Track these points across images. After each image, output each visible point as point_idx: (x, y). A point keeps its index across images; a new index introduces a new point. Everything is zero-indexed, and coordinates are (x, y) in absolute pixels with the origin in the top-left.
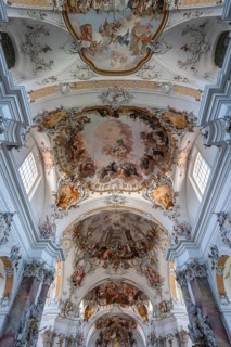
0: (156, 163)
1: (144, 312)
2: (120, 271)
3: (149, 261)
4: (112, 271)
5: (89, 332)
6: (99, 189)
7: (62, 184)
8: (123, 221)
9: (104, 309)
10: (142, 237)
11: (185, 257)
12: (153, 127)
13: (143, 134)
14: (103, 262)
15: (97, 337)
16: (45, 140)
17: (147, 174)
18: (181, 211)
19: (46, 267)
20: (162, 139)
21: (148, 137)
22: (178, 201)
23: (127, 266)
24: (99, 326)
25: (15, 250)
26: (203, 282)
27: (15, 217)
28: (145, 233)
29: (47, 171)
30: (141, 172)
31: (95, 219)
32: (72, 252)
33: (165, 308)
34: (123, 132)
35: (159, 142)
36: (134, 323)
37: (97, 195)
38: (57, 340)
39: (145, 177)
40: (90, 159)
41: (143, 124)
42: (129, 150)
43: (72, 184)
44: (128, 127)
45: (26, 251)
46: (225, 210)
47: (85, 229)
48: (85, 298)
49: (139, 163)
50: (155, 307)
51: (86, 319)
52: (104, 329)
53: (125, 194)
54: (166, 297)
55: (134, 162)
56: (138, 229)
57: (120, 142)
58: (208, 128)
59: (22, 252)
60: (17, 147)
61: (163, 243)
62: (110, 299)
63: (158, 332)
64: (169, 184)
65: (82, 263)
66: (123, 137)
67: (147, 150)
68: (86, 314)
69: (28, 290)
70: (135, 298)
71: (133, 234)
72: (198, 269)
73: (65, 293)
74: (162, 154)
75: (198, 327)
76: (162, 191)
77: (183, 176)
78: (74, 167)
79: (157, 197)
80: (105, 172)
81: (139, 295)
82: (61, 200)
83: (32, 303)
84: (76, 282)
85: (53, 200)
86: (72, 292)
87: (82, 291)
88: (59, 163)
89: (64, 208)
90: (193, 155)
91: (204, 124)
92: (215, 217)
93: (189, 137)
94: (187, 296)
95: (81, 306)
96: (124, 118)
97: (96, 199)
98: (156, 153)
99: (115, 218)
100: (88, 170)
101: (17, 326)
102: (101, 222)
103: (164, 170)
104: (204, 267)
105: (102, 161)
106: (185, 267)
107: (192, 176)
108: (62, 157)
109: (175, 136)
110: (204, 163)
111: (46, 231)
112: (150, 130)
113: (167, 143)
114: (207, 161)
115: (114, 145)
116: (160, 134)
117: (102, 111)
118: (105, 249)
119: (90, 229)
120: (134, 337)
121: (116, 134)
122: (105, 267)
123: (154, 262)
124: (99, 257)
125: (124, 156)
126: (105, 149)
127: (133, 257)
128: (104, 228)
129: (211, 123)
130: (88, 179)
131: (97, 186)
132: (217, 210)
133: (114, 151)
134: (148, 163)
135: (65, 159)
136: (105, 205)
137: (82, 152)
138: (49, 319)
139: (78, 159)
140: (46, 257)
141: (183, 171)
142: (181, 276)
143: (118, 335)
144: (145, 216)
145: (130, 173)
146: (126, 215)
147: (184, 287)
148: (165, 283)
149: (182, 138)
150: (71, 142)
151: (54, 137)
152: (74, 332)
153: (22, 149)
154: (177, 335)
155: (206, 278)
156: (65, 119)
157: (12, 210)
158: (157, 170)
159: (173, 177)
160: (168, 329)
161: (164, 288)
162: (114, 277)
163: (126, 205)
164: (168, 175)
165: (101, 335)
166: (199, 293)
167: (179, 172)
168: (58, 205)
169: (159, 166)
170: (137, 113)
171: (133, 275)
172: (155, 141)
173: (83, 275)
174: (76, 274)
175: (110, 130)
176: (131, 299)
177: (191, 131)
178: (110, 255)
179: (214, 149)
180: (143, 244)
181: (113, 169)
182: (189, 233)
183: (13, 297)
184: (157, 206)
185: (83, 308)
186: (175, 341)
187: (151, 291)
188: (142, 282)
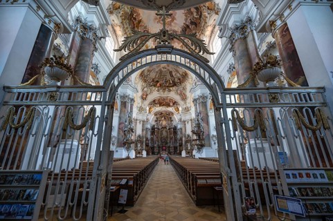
0: (191, 31)
1: (177, 110)
2: (166, 92)
3: (182, 89)
4: (162, 93)
5: (152, 118)
8: (168, 66)
9: (158, 109)
10: (179, 75)
11: (199, 92)
14: (157, 89)
15: (155, 119)
16: (114, 18)
19: (130, 97)
20: (197, 13)
23: (170, 91)
24: (156, 115)
26: (204, 104)
28: (181, 73)
29: (119, 40)
32: (140, 84)
33: (187, 110)
35: (195, 14)
36: (173, 114)
38: (138, 122)
40: (146, 27)
42: (173, 19)
47: (146, 71)
48: (149, 104)
49: (180, 29)
50: (183, 109)
51: (150, 112)
52: (158, 116)
54: (188, 106)
55: (176, 29)
56: (177, 71)
60: (104, 38)
61: (190, 80)
62: (161, 104)
63: (183, 119)
65: (145, 89)
67: (186, 20)
69: (125, 107)
70: (174, 104)
71: (174, 74)
72: (203, 98)
73: (139, 104)
74: (196, 25)
83: (128, 112)
84: (144, 98)
86: (142, 103)
87: (147, 102)
88: (125, 33)
90: (216, 30)
93: (215, 17)
94: (196, 108)
98: (192, 23)
101: (125, 120)
102: (155, 67)
104: (207, 97)
105: (155, 28)
106: (197, 97)
107: (212, 44)
108: (127, 28)
109: (206, 14)
113: (201, 16)
116: (197, 8)
118: (158, 82)
119: (148, 71)
120: (172, 119)
122: (158, 91)
123: (184, 89)
124: (155, 86)
125: (169, 24)
126: (156, 19)
127: (173, 86)
128: (157, 70)
131: (152, 47)
134: (186, 30)
135: (129, 29)
137: (140, 21)
138: (134, 115)
139: (138, 28)
140: (130, 92)
141: (208, 39)
142: (195, 101)
143: (165, 118)
147: (196, 105)
148: (189, 99)
149: (210, 17)
150: (132, 15)
152: (145, 118)
154: (191, 120)
155: (206, 102)
160: (187, 117)
161: (187, 101)
162: (163, 96)
165: (157, 118)
166: (201, 108)
171: (173, 95)
172: (192, 13)
173: (147, 95)
174: (143, 94)
176: (171, 104)
177: (217, 14)
178: (160, 85)
180: (179, 79)
183: (119, 110)
185: (148, 109)
186: (190, 122)
187: (181, 102)
188: (177, 98)
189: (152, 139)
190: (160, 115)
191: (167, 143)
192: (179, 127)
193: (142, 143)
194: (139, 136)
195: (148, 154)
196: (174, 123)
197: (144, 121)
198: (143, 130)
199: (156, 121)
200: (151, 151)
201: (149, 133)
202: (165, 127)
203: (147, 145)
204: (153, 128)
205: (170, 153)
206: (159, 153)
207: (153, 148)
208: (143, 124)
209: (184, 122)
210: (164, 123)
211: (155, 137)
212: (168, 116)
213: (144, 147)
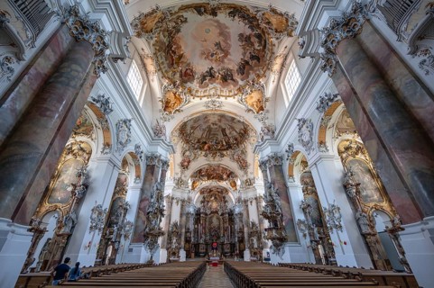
0: (251, 68)
1: (234, 185)
2: (217, 158)
3: (240, 152)
4: (211, 159)
5: (196, 197)
6: (199, 94)
7: (166, 91)
8: (220, 121)
9: (205, 183)
10: (235, 134)
11: (268, 151)
12: (252, 27)
13: (241, 35)
14: (204, 153)
15: (201, 199)
16: (144, 45)
17: (242, 80)
18: (269, 115)
19: (162, 158)
20: (260, 42)
21: (245, 39)
22: (268, 106)
23: (222, 156)
24: (202, 192)
25: (137, 147)
26: (278, 169)
27: (133, 123)
28: (238, 130)
29: (151, 78)
30: (237, 77)
31: (196, 120)
32: (179, 146)
33: (249, 183)
34: (221, 34)
35: (257, 46)
36: (227, 191)
37: (197, 100)
38: (175, 201)
39: (241, 83)
40: (189, 65)
41: (242, 24)
42: (226, 54)
43: (174, 90)
44: (227, 28)
45: (145, 147)
46: (306, 118)
47: (188, 128)
48: (192, 177)
49: (236, 67)
50: (242, 182)
51: (193, 188)
52: (206, 195)
53: (222, 99)
54: (251, 176)
55: (230, 67)
56: (233, 128)
57: (218, 45)
58: (305, 38)
59: (142, 148)
61: (252, 139)
62: (209, 177)
63: (243, 197)
64: (262, 90)
66: (220, 39)
67: (244, 54)
68: (193, 186)
69: (152, 174)
70: (228, 176)
71: (228, 132)
72: (276, 159)
73: (177, 174)
74: (258, 59)
75: (270, 195)
76: (255, 96)
77: (275, 83)
78: (174, 73)
79: (250, 102)
80: (204, 78)
81: (231, 175)
82: (167, 106)
83: (156, 181)
84: (184, 166)
85: (160, 105)
86: (182, 173)
87: (189, 172)
88: (160, 69)
89: (170, 112)
90: (288, 61)
91: (302, 34)
92: (296, 122)
93: (287, 41)
94: (266, 176)
95: (190, 181)
96: (223, 17)
97: (197, 103)
98: (252, 57)
99: (213, 119)
100: (187, 76)
101: (149, 195)
102: (201, 122)
103: (259, 76)
104: (281, 158)
105: (201, 66)
106: (266, 158)
107: (283, 82)
108: (163, 63)
109: (273, 40)
110: (296, 70)
111: (158, 133)
112: (248, 32)
113: (265, 47)
114: (299, 70)
115: (212, 49)
116: (259, 37)
117: (199, 9)
118: (205, 143)
119: (192, 128)
120: (227, 199)
121: (214, 36)
122: (206, 156)
123: (243, 152)
124: (201, 149)
125: (221, 61)
126: (203, 54)
127: (227, 149)
128: (204, 127)
129: (310, 33)
130: (189, 84)
131: (197, 91)
132: (299, 117)
133: (212, 56)
134: (244, 68)
135: (165, 65)
136: (204, 109)
137: (181, 56)
138: (169, 189)
139: (178, 64)
140: (161, 151)
141: (277, 77)
142: (263, 164)
143: (215, 198)
144: (238, 118)
145: (227, 78)
146: (222, 116)
147: (264, 171)
148: (251, 167)
149: (279, 43)
150: (169, 46)
151: (152, 42)
152: (185, 196)
153: (127, 60)
154: (256, 199)
155: (281, 166)
156: (162, 20)
157: (129, 117)
158: (252, 76)
159: (266, 83)
160: (250, 195)
161: (249, 170)
162: (213, 163)
163: (223, 108)
164: (262, 81)
165: (204, 198)
166: (274, 176)
167: (273, 77)
168: (165, 110)
169: (255, 71)
170: (236, 11)
171: (227, 162)
172: (252, 44)
173: (189, 162)
174: (184, 161)
175: (208, 31)
176: (225, 177)
177: (290, 35)
178: (209, 148)
179: (308, 59)
180: (236, 139)
181: (210, 74)
182: (273, 133)
184: (249, 110)
185: (190, 183)
186: (254, 202)
187: (239, 172)
188: (233, 166)
189: (196, 231)
190: (208, 194)
191: (219, 238)
192: (237, 210)
193: (179, 235)
194: (175, 225)
195: (188, 256)
196: (230, 206)
197: (183, 201)
198: (181, 215)
199: (202, 202)
200: (194, 250)
201: (192, 221)
202: (217, 212)
203: (187, 241)
204: (198, 213)
205: (224, 254)
206: (206, 253)
207: (197, 245)
208: (182, 206)
209: (246, 201)
210: (215, 205)
211: (200, 228)
212: (221, 195)
213: (183, 243)
